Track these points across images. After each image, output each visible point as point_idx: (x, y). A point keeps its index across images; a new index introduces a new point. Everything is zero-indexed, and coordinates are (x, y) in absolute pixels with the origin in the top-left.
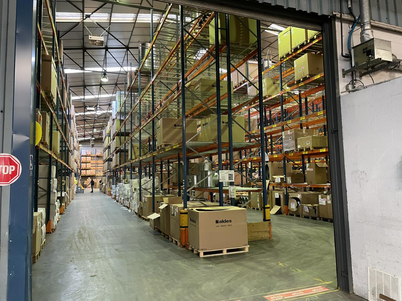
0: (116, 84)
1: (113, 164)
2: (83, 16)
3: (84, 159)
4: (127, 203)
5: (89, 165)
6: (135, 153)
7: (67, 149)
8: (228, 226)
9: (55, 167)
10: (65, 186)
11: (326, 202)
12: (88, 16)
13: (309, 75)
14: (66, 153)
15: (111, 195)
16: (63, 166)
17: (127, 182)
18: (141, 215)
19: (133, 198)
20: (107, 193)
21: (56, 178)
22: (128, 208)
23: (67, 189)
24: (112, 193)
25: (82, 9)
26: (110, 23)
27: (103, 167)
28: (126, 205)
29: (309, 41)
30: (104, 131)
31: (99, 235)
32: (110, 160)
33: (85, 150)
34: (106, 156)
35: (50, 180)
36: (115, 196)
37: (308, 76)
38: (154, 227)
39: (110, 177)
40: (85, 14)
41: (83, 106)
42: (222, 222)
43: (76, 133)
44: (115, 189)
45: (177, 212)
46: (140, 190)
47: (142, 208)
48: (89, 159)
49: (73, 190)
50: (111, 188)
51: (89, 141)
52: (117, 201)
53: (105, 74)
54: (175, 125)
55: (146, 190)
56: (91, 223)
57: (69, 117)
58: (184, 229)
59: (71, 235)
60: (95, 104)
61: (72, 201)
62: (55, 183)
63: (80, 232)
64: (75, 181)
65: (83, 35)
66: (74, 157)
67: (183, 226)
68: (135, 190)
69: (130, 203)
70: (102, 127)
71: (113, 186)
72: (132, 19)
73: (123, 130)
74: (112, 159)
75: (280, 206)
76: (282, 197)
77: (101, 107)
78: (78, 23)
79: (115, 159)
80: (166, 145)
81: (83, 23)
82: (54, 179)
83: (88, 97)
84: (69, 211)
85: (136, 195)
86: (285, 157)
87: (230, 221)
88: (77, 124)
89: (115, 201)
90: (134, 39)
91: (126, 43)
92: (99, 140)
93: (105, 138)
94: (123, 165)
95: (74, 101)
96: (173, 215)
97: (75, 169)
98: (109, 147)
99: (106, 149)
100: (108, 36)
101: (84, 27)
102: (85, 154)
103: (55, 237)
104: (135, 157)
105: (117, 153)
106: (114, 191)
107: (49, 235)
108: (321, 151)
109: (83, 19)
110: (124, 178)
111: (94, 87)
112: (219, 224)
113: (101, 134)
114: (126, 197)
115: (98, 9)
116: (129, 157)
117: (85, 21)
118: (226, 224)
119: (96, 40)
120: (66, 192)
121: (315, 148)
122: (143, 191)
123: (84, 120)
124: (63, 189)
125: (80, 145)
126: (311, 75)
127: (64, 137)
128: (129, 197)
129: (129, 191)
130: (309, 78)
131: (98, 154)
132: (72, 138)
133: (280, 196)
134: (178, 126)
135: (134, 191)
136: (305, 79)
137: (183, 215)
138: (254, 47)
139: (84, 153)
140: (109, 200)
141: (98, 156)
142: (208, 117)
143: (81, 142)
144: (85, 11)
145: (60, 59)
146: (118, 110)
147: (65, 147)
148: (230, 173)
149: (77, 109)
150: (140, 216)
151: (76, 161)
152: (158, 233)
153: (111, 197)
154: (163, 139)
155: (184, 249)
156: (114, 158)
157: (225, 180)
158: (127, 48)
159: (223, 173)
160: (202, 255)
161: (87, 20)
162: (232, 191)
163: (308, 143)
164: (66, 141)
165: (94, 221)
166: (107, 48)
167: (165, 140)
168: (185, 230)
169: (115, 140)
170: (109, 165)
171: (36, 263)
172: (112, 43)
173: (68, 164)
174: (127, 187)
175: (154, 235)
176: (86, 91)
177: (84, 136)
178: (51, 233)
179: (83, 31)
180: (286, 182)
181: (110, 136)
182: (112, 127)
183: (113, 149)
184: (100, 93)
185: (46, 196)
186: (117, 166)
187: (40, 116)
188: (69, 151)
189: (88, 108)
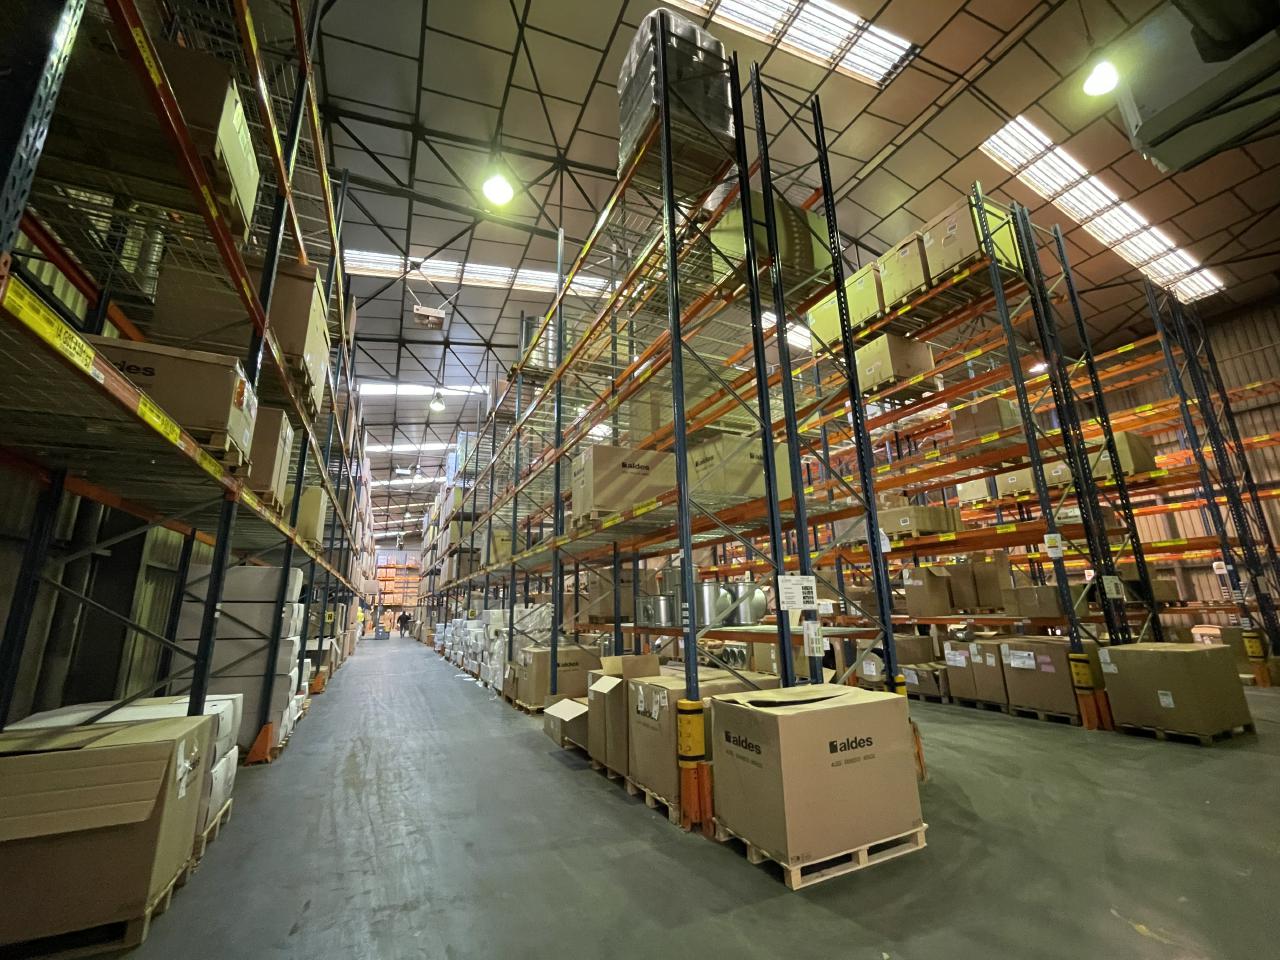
0: (458, 423)
1: (441, 580)
2: (405, 265)
3: (381, 573)
4: (472, 665)
5: (390, 586)
6: (496, 551)
7: (345, 544)
8: (865, 758)
9: (300, 574)
10: (333, 625)
11: (968, 659)
12: (416, 266)
13: (895, 376)
14: (341, 553)
15: (432, 644)
16: (332, 579)
17: (472, 617)
18: (513, 698)
19: (491, 655)
20: (425, 639)
21: (301, 601)
22: (476, 676)
23: (339, 631)
24: (435, 640)
25: (404, 249)
26: (460, 286)
27: (419, 588)
28: (469, 669)
29: (887, 310)
30: (425, 519)
31: (406, 769)
32: (436, 572)
33: (384, 556)
34: (426, 564)
35: (282, 606)
36: (443, 647)
37: (892, 380)
38: (563, 738)
39: (430, 608)
40: (411, 259)
41: (387, 466)
42: (847, 746)
43: (369, 519)
44: (445, 632)
45: (661, 708)
46: (511, 635)
47: (515, 680)
48: (392, 572)
49: (353, 634)
50: (434, 631)
51: (394, 539)
52: (448, 659)
53: (439, 397)
54: (624, 465)
55: (525, 634)
56: (385, 723)
57: (358, 482)
58: (692, 765)
59: (325, 769)
60: (413, 462)
61: (349, 658)
62: (296, 613)
63: (353, 755)
64: (359, 614)
65: (403, 310)
66: (361, 565)
67: (691, 754)
68: (497, 633)
69: (479, 665)
70: (422, 512)
71: (440, 626)
72: (505, 280)
73: (468, 509)
74: (439, 571)
75: (834, 668)
76: (838, 647)
77: (424, 470)
78: (394, 281)
79: (448, 568)
80: (601, 514)
81: (404, 280)
82: (296, 605)
83: (401, 448)
84: (338, 685)
85: (498, 646)
86: (841, 556)
87: (869, 741)
88: (374, 504)
89: (443, 659)
90: (504, 326)
91: (486, 333)
92: (416, 537)
93: (428, 529)
94: (466, 579)
95: (373, 456)
96: (647, 713)
97: (362, 590)
98: (434, 547)
99: (427, 551)
100: (453, 314)
101: (405, 291)
102: (384, 564)
103: (274, 777)
104: (497, 558)
105: (451, 555)
106: (441, 635)
107: (258, 769)
108: (942, 539)
109: (406, 273)
110: (467, 607)
111: (414, 427)
112: (840, 756)
113: (418, 525)
114: (470, 651)
115: (439, 249)
116: (483, 561)
117: (408, 276)
118: (859, 752)
119: (428, 317)
120: (334, 641)
121: (923, 533)
122: (517, 638)
123: (389, 495)
124: (327, 632)
125: (377, 547)
126: (899, 379)
127: (339, 511)
128: (479, 650)
129: (479, 637)
130: (894, 383)
131: (410, 563)
132: (360, 523)
133: (831, 646)
134: (631, 466)
135: (492, 636)
136: (884, 386)
137: (689, 716)
138: (826, 277)
139: (382, 562)
140: (428, 655)
141: (409, 569)
142: (714, 442)
143: (379, 541)
144: (411, 253)
145: (347, 333)
146: (461, 468)
147: (342, 540)
148: (806, 584)
149: (376, 472)
150: (509, 700)
151: (364, 573)
152: (576, 759)
153: (430, 649)
154: (595, 496)
155: (700, 838)
156: (444, 568)
157: (794, 603)
158: (489, 345)
159: (789, 585)
160: (797, 881)
161: (413, 275)
162: (813, 636)
163: (905, 521)
164: (344, 523)
165: (396, 715)
166: (447, 344)
167: (599, 501)
168: (698, 770)
169: (448, 530)
170: (432, 583)
171: (141, 948)
172: (460, 333)
173: (345, 576)
174: (473, 627)
175: (569, 766)
176: (397, 434)
177: (386, 529)
178: (267, 761)
179: (403, 301)
180: (845, 613)
181: (437, 525)
182: (442, 507)
183: (442, 548)
184: (424, 440)
185: (265, 653)
186: (450, 582)
187: (242, 383)
188: (349, 549)
189: (398, 471)
